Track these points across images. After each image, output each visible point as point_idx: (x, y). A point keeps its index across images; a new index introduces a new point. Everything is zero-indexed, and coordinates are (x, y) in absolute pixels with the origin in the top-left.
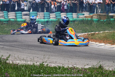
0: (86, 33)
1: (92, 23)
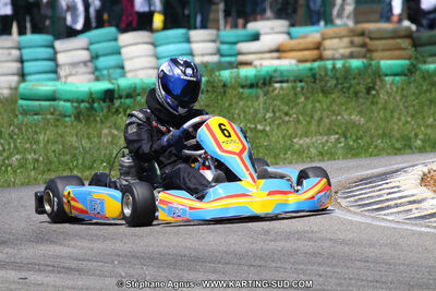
1: (377, 87)
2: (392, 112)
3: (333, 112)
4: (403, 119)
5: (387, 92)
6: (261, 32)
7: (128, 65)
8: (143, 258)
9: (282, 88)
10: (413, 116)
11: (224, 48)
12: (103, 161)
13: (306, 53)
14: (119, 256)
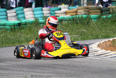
1: (90, 22)
2: (94, 29)
3: (79, 29)
4: (97, 30)
5: (93, 24)
6: (62, 8)
7: (26, 17)
8: (24, 66)
9: (65, 23)
10: (99, 30)
11: (52, 12)
12: (17, 42)
13: (73, 13)
14: (18, 65)
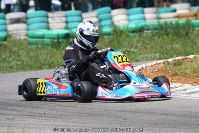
0: (161, 61)
13: (190, 18)
